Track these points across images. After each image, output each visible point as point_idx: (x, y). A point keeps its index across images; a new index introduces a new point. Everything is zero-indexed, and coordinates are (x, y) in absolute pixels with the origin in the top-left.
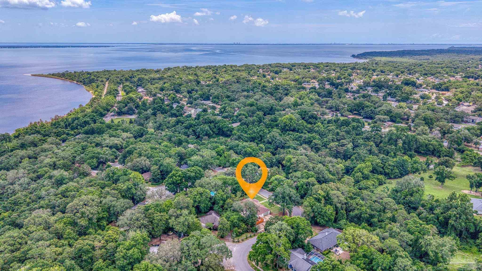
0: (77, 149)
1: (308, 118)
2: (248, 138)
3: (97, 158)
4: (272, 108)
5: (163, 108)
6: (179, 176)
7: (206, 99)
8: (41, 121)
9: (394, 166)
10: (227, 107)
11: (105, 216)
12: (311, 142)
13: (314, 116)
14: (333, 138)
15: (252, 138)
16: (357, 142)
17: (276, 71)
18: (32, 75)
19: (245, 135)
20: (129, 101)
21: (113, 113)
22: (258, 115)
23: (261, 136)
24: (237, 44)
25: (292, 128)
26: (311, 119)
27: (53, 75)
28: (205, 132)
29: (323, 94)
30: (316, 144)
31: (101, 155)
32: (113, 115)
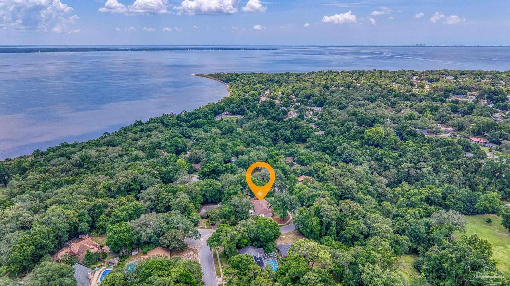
0: (167, 137)
1: (405, 134)
2: (320, 147)
3: (176, 146)
4: (375, 119)
5: (268, 111)
6: (209, 168)
7: (319, 105)
8: (172, 114)
9: (459, 199)
10: (325, 115)
11: (137, 188)
12: (382, 159)
13: (413, 132)
14: (413, 158)
15: (325, 147)
16: (441, 167)
17: (432, 79)
18: (196, 75)
19: (319, 144)
20: (244, 102)
21: (227, 113)
22: (348, 125)
23: (334, 146)
24: (421, 46)
25: (376, 142)
26: (408, 135)
27: (211, 75)
28: (284, 137)
29: (462, 110)
30: (386, 163)
31: (180, 145)
32: (227, 114)
